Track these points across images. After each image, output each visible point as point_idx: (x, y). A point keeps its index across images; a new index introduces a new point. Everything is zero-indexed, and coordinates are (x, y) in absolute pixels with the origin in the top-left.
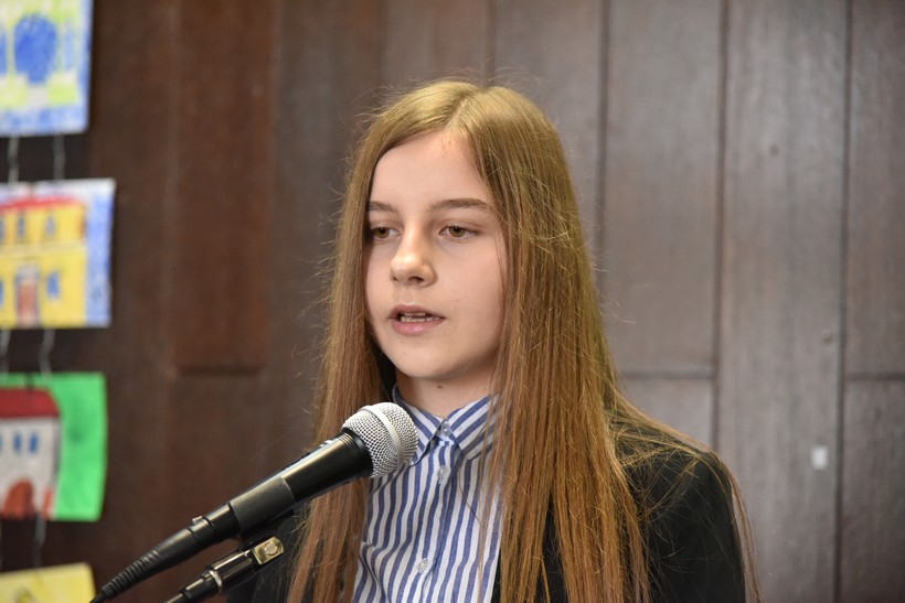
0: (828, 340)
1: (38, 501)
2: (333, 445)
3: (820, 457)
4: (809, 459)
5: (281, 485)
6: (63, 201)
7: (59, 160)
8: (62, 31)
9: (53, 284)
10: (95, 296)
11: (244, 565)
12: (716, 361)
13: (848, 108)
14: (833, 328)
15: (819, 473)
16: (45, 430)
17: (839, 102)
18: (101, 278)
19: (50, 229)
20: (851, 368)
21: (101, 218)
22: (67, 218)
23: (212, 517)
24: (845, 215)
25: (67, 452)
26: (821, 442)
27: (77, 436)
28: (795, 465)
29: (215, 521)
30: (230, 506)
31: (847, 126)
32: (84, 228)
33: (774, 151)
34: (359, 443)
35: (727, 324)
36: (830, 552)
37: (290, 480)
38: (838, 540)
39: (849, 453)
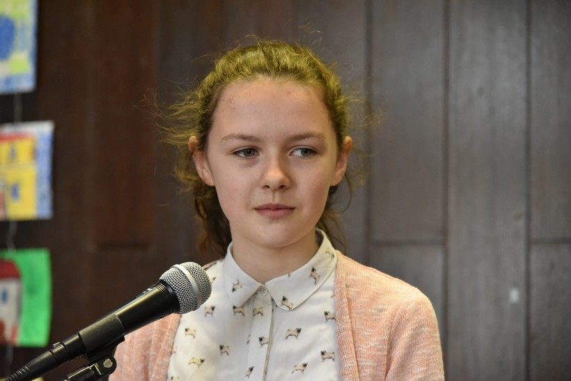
0: (518, 217)
1: (8, 333)
2: (152, 292)
3: (515, 295)
4: (507, 296)
5: (115, 320)
6: (20, 137)
7: (18, 109)
8: (18, 25)
9: (15, 191)
10: (41, 198)
11: (89, 375)
12: (445, 233)
13: (529, 62)
14: (522, 209)
15: (514, 306)
16: (12, 287)
17: (523, 59)
18: (46, 187)
19: (13, 155)
20: (534, 235)
21: (45, 147)
22: (23, 148)
23: (66, 343)
24: (528, 133)
25: (26, 301)
26: (515, 285)
27: (32, 291)
28: (499, 300)
29: (69, 345)
30: (79, 335)
31: (528, 74)
32: (35, 154)
33: (481, 91)
34: (170, 290)
35: (452, 208)
36: (522, 359)
37: (121, 316)
38: (528, 351)
39: (534, 292)
